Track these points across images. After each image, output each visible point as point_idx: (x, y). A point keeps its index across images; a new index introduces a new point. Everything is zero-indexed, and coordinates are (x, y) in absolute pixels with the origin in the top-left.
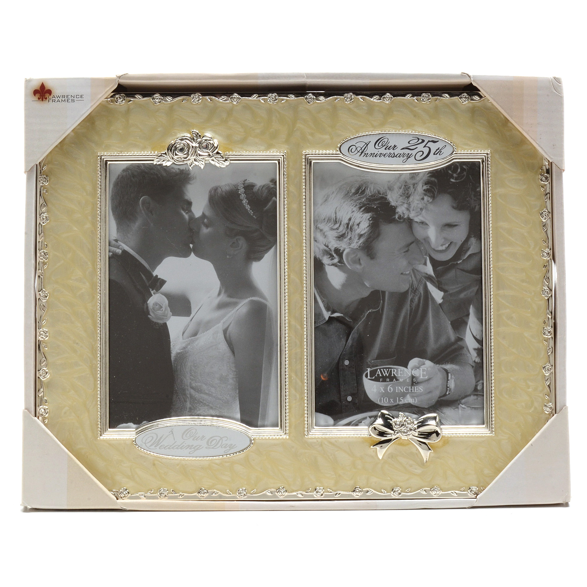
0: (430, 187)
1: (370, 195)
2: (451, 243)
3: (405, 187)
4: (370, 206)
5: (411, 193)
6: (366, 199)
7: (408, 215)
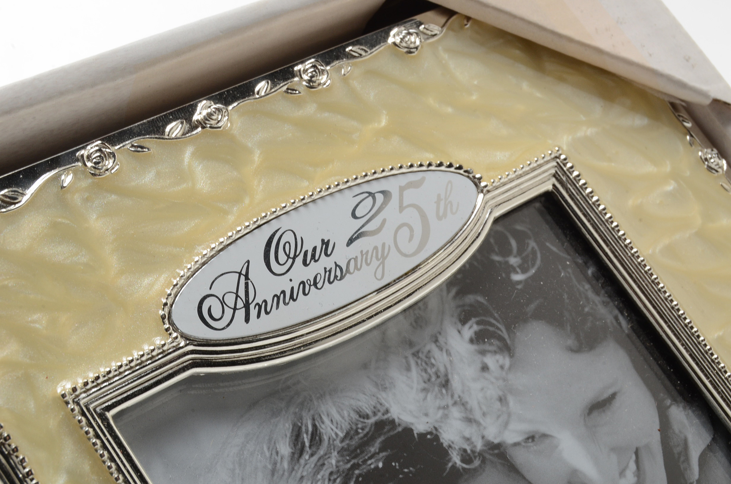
0: (478, 323)
1: (341, 435)
2: (637, 453)
3: (419, 358)
4: (364, 469)
5: (445, 367)
6: (338, 453)
7: (483, 437)
